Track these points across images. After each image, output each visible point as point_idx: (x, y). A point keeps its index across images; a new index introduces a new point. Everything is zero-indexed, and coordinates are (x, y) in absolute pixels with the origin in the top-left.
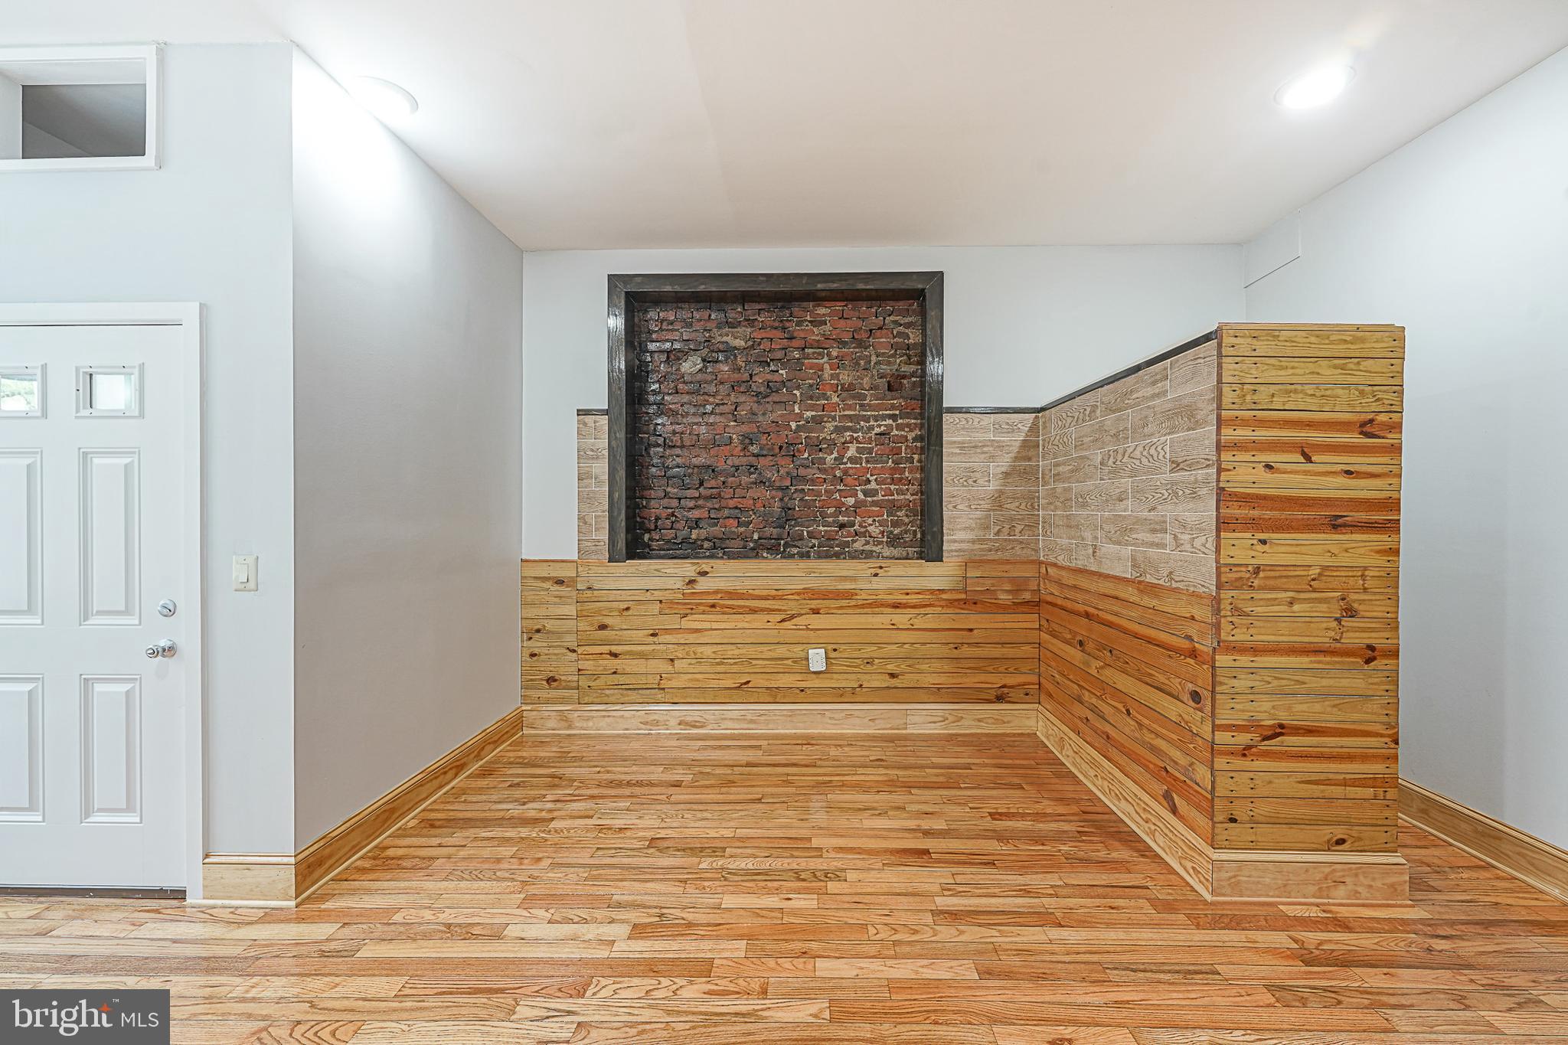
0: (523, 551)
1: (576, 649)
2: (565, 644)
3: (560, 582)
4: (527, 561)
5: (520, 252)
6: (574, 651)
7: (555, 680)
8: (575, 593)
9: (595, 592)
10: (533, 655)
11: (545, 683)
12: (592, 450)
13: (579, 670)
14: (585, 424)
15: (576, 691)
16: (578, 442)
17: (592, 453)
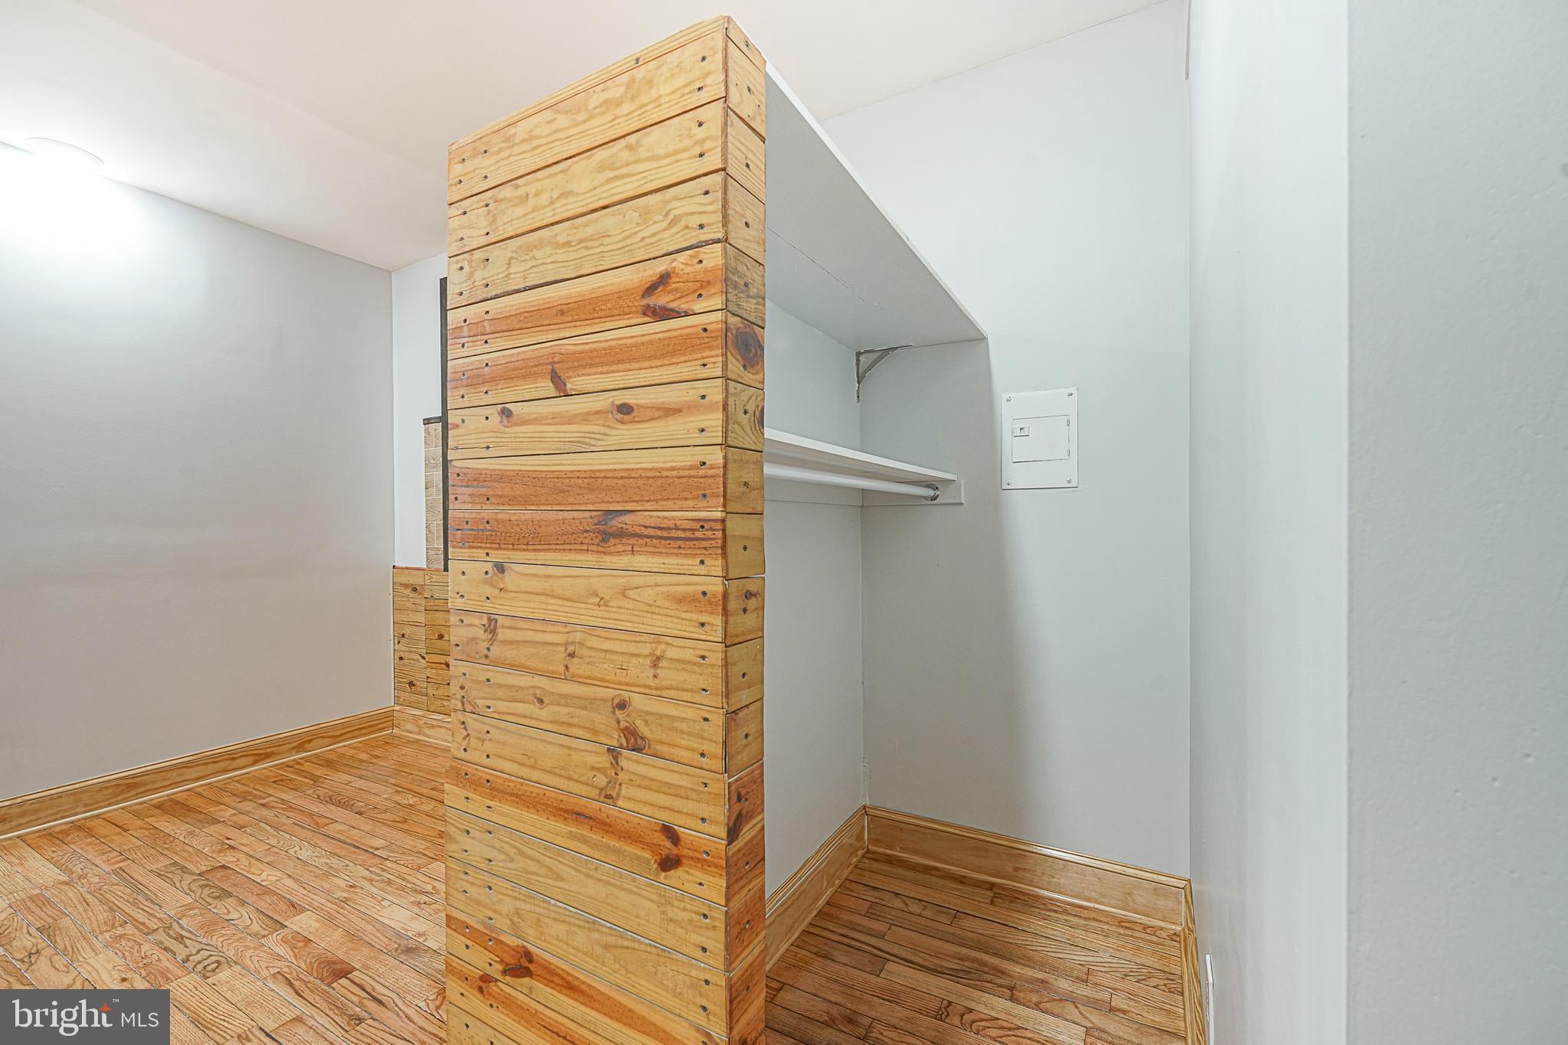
0: (396, 559)
1: (425, 656)
2: (418, 650)
3: (415, 590)
4: (398, 568)
5: (391, 272)
6: (424, 658)
7: (414, 685)
8: (423, 602)
9: (437, 601)
10: (401, 658)
11: (408, 686)
12: (434, 459)
13: (428, 677)
14: (429, 433)
15: (426, 698)
16: (426, 451)
17: (432, 462)
